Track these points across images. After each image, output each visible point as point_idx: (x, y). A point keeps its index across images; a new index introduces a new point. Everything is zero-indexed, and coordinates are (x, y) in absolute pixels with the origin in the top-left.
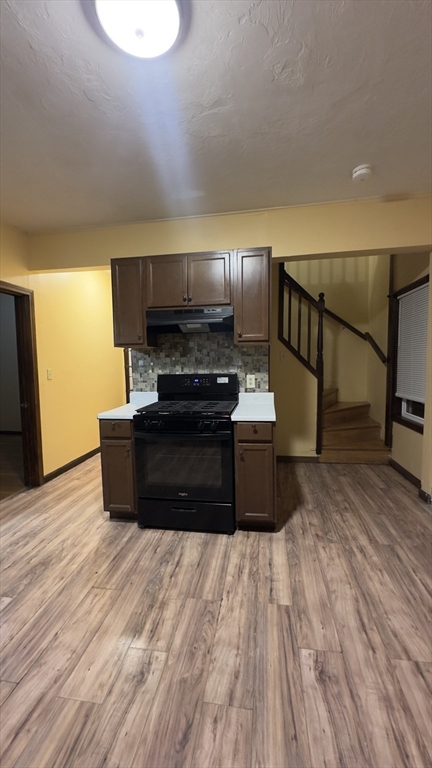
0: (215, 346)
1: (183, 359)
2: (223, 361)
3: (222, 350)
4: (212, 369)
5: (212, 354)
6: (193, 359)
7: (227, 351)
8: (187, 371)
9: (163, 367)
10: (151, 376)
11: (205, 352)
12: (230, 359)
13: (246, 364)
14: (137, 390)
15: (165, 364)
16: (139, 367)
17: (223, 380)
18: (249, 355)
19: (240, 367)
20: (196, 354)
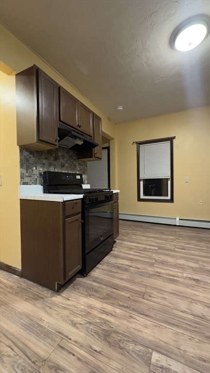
0: (69, 157)
1: (55, 163)
2: (73, 167)
3: (72, 160)
7: (74, 162)
9: (43, 165)
10: (34, 172)
11: (65, 160)
12: (75, 166)
13: (81, 169)
14: (24, 184)
15: (44, 163)
16: (25, 163)
17: (78, 177)
18: (82, 165)
19: (79, 171)
20: (61, 160)
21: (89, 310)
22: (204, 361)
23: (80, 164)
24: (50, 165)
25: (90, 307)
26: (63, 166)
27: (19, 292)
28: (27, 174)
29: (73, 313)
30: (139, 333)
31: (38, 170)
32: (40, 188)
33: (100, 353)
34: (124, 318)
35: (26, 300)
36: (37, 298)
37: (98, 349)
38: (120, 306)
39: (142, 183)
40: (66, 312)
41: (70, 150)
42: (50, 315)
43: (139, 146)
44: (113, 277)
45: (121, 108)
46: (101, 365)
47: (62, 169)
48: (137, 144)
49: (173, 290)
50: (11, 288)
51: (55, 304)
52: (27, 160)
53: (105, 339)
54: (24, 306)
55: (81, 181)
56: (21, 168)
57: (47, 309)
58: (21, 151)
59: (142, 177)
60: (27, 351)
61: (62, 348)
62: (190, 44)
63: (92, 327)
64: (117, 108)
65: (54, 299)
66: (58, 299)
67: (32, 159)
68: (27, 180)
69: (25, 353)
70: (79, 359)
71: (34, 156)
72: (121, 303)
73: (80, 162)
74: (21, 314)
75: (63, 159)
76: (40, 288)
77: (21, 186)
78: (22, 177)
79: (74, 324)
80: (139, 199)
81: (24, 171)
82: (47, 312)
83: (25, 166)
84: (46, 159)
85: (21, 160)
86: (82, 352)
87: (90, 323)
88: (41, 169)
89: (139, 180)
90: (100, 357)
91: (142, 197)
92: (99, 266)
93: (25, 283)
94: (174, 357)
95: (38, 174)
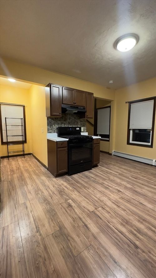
0: (73, 118)
1: (65, 122)
2: (76, 123)
3: (75, 120)
4: (73, 125)
5: (73, 121)
6: (67, 122)
7: (77, 120)
8: (65, 126)
9: (58, 124)
10: (54, 128)
11: (71, 120)
12: (77, 122)
13: (81, 124)
14: (49, 133)
15: (59, 123)
16: (49, 124)
17: (78, 129)
18: (82, 122)
19: (80, 125)
20: (68, 120)
21: (61, 185)
22: (85, 208)
23: (81, 121)
24: (62, 123)
25: (63, 184)
26: (69, 123)
27: (44, 174)
28: (50, 129)
29: (56, 184)
30: (71, 195)
31: (56, 127)
32: (56, 134)
33: (55, 194)
34: (71, 190)
35: (45, 177)
36: (49, 177)
37: (55, 193)
38: (73, 187)
39: (131, 132)
40: (54, 183)
41: (74, 115)
42: (49, 182)
43: (130, 105)
44: (80, 179)
45: (111, 82)
46: (53, 196)
47: (68, 125)
48: (129, 103)
49: (101, 190)
50: (43, 172)
51: (52, 180)
52: (51, 123)
53: (59, 192)
54: (44, 178)
55: (80, 131)
56: (48, 126)
57: (49, 181)
58: (48, 119)
59: (131, 127)
60: (38, 187)
61: (47, 189)
62: (126, 49)
63: (58, 189)
64: (109, 82)
65: (53, 179)
66: (54, 179)
67: (53, 122)
68: (50, 131)
69: (37, 187)
70: (49, 193)
71: (53, 120)
72: (74, 187)
73: (81, 120)
74: (42, 179)
75: (69, 119)
76: (51, 175)
77: (48, 134)
78: (48, 130)
79: (54, 186)
80: (128, 143)
81: (49, 127)
82: (48, 181)
83: (49, 125)
84: (60, 121)
85: (48, 123)
86: (51, 192)
87: (59, 188)
88: (57, 126)
89: (129, 130)
90: (55, 195)
91: (131, 141)
92: (79, 174)
93: (48, 172)
94: (76, 203)
95: (56, 128)
